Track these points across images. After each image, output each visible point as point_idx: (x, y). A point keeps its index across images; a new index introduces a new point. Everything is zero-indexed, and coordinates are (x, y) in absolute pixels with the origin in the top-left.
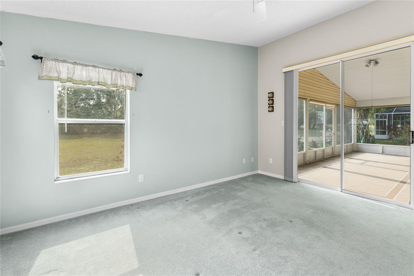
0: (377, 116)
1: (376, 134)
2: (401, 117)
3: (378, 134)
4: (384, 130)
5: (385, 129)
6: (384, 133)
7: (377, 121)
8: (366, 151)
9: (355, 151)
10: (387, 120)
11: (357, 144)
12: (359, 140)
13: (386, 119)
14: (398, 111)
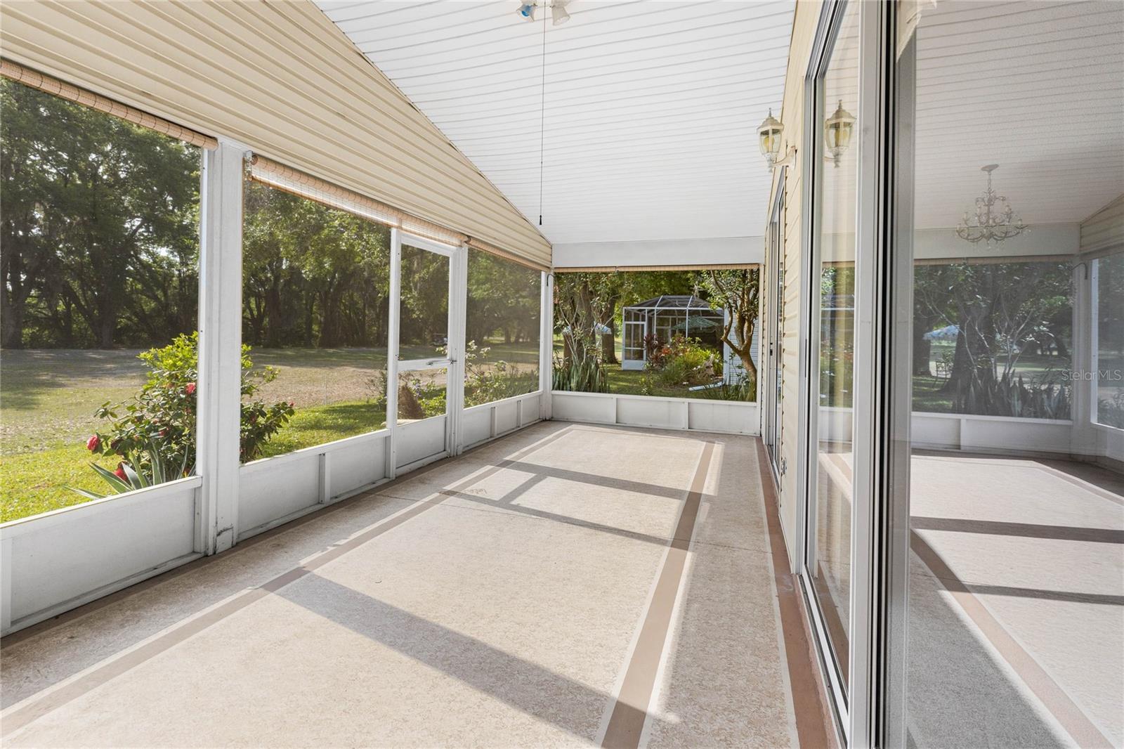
0: (628, 313)
1: (626, 359)
2: (670, 320)
3: (629, 359)
4: (639, 349)
5: (642, 347)
6: (639, 356)
7: (627, 325)
8: (577, 419)
9: (546, 420)
10: (645, 323)
11: (553, 395)
12: (561, 385)
13: (644, 321)
14: (668, 305)
